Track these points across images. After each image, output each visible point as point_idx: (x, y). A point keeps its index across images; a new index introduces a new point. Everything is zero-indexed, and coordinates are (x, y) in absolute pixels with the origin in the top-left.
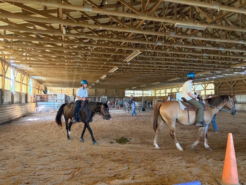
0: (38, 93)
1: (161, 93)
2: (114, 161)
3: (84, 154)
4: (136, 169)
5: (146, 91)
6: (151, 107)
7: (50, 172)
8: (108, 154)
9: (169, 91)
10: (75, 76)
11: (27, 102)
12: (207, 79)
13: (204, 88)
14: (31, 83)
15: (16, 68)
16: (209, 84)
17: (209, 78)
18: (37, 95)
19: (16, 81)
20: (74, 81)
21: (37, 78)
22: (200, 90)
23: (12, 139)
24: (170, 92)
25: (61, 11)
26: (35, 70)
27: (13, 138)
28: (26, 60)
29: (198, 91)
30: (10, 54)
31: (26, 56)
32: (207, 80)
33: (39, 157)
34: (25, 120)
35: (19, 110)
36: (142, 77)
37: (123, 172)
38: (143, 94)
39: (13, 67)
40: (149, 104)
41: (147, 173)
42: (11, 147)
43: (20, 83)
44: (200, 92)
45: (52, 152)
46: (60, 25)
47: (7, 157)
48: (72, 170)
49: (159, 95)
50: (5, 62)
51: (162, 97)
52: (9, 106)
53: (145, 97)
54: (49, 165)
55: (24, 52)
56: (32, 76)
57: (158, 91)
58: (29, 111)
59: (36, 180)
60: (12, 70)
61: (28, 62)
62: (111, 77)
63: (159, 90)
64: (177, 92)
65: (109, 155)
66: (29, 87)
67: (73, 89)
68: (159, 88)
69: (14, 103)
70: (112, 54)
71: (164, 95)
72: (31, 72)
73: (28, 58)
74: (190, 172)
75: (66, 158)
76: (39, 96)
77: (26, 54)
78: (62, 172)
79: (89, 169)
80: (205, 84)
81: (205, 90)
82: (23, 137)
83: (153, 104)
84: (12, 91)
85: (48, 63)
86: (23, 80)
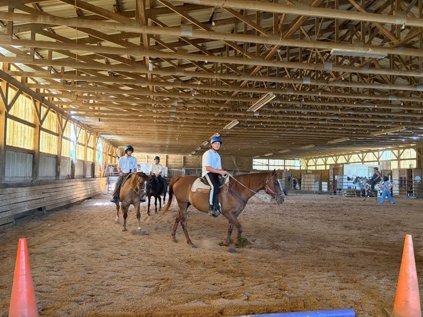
0: (111, 162)
1: (317, 164)
2: (221, 272)
3: (177, 259)
4: (254, 285)
5: (289, 161)
6: (298, 188)
7: (124, 283)
8: (214, 261)
9: (331, 161)
10: (169, 134)
11: (93, 176)
12: (403, 140)
13: (396, 156)
14: (101, 145)
15: (78, 122)
16: (407, 150)
17: (406, 139)
18: (109, 166)
19: (79, 143)
20: (168, 142)
21: (109, 138)
22: (389, 159)
23: (72, 232)
24: (333, 162)
25: (145, 38)
26: (106, 126)
27: (73, 230)
28: (94, 111)
29: (385, 162)
30: (71, 101)
31: (94, 104)
32: (402, 143)
33: (110, 260)
34: (91, 205)
35: (82, 189)
36: (281, 136)
37: (234, 289)
38: (285, 166)
39: (74, 121)
40: (295, 183)
41: (270, 294)
42: (69, 243)
43: (84, 146)
44: (388, 163)
45: (129, 254)
46: (144, 57)
47: (63, 258)
48: (156, 281)
49: (313, 168)
50: (63, 113)
51: (319, 171)
52: (68, 182)
53: (289, 171)
54: (124, 273)
55: (90, 98)
56: (102, 134)
57: (312, 160)
58: (97, 191)
59: (104, 291)
60: (72, 125)
61: (96, 113)
62: (228, 136)
63: (314, 160)
64: (345, 163)
65: (215, 263)
66: (97, 152)
67: (167, 157)
68: (313, 155)
69: (75, 177)
70: (228, 100)
71: (323, 168)
72: (100, 129)
73: (97, 108)
74: (344, 297)
75: (148, 264)
76: (113, 166)
77: (94, 101)
78: (142, 284)
79: (182, 281)
80: (398, 149)
81: (399, 159)
82: (87, 230)
83: (302, 183)
84: (73, 158)
85: (126, 115)
86: (88, 142)
